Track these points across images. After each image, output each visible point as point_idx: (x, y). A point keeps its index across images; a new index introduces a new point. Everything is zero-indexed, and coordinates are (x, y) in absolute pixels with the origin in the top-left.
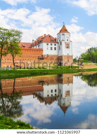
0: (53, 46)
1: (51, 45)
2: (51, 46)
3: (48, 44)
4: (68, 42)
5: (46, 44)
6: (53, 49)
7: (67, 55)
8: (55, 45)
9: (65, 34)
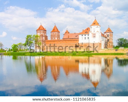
1: (85, 35)
2: (85, 37)
3: (82, 35)
4: (94, 32)
7: (93, 42)
8: (88, 35)
9: (92, 27)
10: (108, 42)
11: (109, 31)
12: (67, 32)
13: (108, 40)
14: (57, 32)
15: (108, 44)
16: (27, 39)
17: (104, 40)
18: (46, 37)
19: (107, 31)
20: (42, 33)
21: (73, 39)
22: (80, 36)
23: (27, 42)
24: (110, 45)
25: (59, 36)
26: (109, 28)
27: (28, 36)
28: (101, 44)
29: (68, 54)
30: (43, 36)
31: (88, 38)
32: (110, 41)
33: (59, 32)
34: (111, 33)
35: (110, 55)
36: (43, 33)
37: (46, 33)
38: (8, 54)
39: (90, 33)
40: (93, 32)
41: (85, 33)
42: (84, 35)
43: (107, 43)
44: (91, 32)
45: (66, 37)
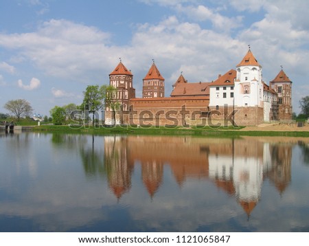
0: (228, 90)
1: (225, 88)
2: (225, 91)
3: (218, 89)
4: (247, 81)
5: (215, 89)
6: (228, 95)
7: (244, 106)
8: (232, 88)
9: (241, 68)
10: (280, 105)
11: (282, 77)
12: (182, 80)
13: (280, 100)
14: (158, 81)
15: (280, 110)
16: (87, 95)
17: (270, 100)
18: (132, 92)
19: (276, 78)
20: (123, 82)
21: (194, 95)
22: (213, 91)
23: (87, 102)
24: (284, 111)
25: (161, 90)
26: (282, 72)
27: (90, 89)
28: (262, 109)
29: (183, 132)
30: (124, 88)
31: (232, 95)
32: (285, 101)
33: (163, 80)
34: (288, 84)
35: (284, 135)
36: (125, 81)
37: (132, 82)
38: (42, 130)
39: (237, 84)
40: (243, 80)
41: (225, 84)
42: (221, 89)
43: (278, 106)
44: (239, 81)
45: (179, 91)
